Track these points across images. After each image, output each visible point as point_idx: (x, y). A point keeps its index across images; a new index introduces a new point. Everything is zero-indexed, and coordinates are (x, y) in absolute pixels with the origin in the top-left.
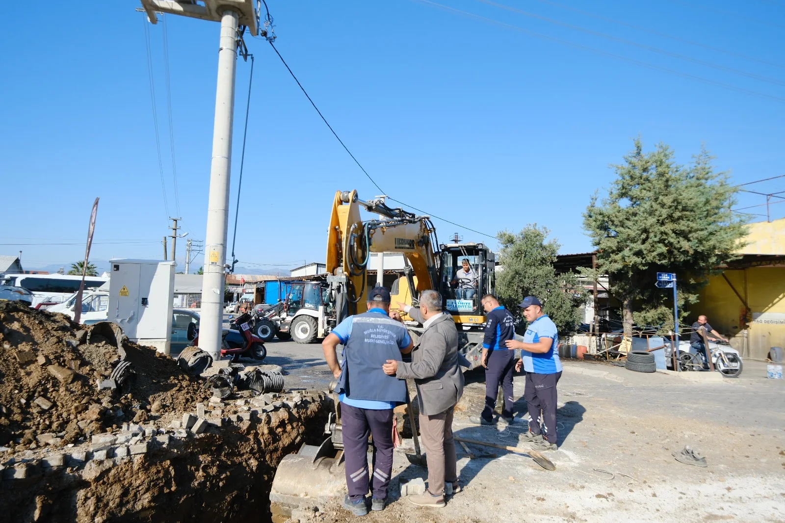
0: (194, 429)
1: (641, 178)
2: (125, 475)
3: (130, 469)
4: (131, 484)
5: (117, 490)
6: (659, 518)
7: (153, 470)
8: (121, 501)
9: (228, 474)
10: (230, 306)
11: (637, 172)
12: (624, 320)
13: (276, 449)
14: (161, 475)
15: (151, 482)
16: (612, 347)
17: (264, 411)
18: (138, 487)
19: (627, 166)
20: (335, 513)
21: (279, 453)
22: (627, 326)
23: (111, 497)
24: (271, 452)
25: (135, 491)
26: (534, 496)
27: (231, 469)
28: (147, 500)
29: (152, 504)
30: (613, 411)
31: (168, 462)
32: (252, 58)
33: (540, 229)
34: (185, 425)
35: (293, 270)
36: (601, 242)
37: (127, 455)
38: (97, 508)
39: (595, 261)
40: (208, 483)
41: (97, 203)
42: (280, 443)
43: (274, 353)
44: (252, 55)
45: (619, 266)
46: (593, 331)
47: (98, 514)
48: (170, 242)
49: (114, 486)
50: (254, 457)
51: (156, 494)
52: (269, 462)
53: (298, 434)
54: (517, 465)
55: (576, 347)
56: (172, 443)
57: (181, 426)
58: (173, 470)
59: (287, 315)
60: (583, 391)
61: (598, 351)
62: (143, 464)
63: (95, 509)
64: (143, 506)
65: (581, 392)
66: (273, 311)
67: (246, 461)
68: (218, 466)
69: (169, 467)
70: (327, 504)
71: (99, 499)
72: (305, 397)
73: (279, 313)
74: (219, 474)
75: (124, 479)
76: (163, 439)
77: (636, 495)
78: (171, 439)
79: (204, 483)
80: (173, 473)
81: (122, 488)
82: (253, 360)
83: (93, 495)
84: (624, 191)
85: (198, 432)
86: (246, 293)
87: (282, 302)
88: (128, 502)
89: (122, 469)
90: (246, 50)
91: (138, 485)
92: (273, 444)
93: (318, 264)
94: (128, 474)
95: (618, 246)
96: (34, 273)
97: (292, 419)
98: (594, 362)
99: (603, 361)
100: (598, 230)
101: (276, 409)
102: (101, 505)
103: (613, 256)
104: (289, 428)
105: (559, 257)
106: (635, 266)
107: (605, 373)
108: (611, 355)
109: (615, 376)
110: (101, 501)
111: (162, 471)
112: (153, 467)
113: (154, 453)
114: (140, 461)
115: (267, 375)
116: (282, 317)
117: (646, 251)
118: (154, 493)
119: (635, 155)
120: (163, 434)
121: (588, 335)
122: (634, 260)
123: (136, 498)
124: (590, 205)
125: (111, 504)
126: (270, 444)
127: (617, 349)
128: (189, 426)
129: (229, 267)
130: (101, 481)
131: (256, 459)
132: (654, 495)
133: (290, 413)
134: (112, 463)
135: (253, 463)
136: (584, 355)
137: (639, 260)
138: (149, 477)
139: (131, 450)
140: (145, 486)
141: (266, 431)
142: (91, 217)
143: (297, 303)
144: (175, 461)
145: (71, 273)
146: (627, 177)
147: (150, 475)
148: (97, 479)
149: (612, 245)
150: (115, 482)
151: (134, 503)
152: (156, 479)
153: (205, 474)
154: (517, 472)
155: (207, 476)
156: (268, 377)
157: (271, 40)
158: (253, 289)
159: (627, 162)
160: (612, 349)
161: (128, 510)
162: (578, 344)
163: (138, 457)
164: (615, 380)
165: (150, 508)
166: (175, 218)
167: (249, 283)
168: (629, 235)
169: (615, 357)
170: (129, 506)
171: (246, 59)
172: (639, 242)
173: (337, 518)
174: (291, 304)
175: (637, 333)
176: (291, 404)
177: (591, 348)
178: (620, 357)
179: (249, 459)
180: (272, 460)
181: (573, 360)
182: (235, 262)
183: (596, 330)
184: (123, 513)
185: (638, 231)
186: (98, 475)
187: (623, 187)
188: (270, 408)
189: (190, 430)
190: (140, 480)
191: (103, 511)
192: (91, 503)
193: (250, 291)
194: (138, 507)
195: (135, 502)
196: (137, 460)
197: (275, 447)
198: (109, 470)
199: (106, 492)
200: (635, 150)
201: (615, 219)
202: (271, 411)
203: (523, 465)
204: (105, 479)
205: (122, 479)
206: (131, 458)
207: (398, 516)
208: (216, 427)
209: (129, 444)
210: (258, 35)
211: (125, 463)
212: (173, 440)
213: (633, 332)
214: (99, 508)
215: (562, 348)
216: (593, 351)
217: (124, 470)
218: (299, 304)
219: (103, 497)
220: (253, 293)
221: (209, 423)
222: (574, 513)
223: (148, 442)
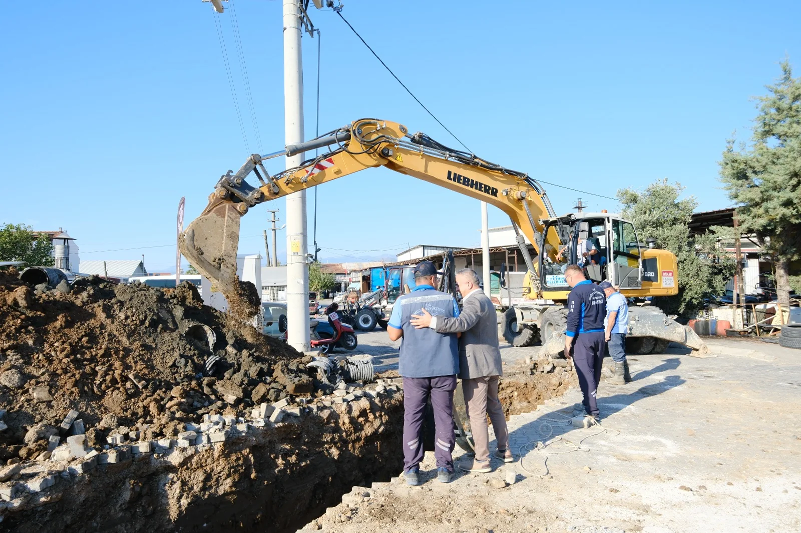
0: (273, 419)
1: (790, 108)
2: (206, 461)
3: (211, 456)
4: (213, 470)
5: (200, 476)
6: (756, 514)
7: (234, 457)
8: (204, 485)
9: (308, 462)
10: (338, 296)
11: (785, 104)
12: (778, 286)
13: (358, 439)
14: (241, 462)
15: (231, 468)
16: (764, 320)
17: (344, 400)
18: (219, 473)
19: (773, 96)
20: (383, 499)
21: (362, 442)
22: (782, 294)
23: (195, 482)
24: (354, 442)
25: (216, 476)
26: (607, 487)
27: (311, 458)
28: (228, 485)
29: (234, 489)
30: (743, 395)
31: (248, 450)
32: (319, 33)
33: (672, 185)
34: (263, 415)
35: (399, 255)
36: (739, 194)
37: (208, 443)
38: (182, 490)
39: (736, 218)
40: (288, 470)
41: (183, 203)
42: (363, 432)
43: (373, 342)
44: (318, 30)
45: (763, 221)
46: (738, 301)
47: (183, 497)
48: (271, 234)
49: (197, 472)
50: (335, 446)
51: (237, 480)
52: (351, 452)
53: (382, 424)
54: (599, 454)
55: (715, 322)
56: (251, 431)
57: (260, 415)
58: (252, 458)
59: (388, 303)
60: (713, 373)
61: (745, 326)
62: (223, 451)
63: (180, 492)
64: (224, 491)
65: (711, 374)
66: (373, 299)
67: (327, 450)
68: (297, 455)
69: (248, 454)
70: (378, 490)
71: (184, 483)
72: (389, 385)
73: (380, 300)
74: (299, 462)
75: (206, 465)
76: (242, 427)
77: (737, 488)
78: (249, 427)
79: (284, 470)
80: (252, 460)
81: (205, 473)
82: (343, 349)
83: (178, 479)
84: (767, 128)
85: (276, 422)
86: (353, 282)
87: (381, 289)
88: (211, 487)
89: (203, 456)
90: (312, 25)
91: (219, 471)
92: (355, 433)
93: (424, 246)
94: (209, 460)
95: (763, 197)
96: (157, 275)
97: (373, 408)
98: (737, 339)
99: (751, 337)
100: (735, 181)
101: (357, 398)
102: (186, 488)
103: (755, 210)
104: (371, 416)
105: (694, 216)
106: (784, 219)
107: (750, 352)
108: (763, 329)
109: (762, 355)
110: (187, 485)
111: (242, 458)
112: (234, 454)
113: (232, 442)
114: (220, 449)
115: (354, 364)
116: (382, 305)
117: (797, 200)
118: (235, 479)
119: (783, 81)
120: (242, 423)
121: (731, 307)
122: (782, 212)
123: (218, 483)
124: (725, 150)
125: (195, 488)
126: (351, 433)
127: (770, 322)
128: (268, 415)
129: (312, 257)
130: (185, 467)
131: (338, 448)
132: (758, 489)
133: (372, 403)
134: (194, 450)
135: (335, 452)
136: (727, 331)
137: (788, 212)
138: (229, 463)
139: (211, 438)
140: (226, 472)
141: (347, 421)
142: (179, 216)
143: (397, 289)
144: (254, 449)
145: (189, 273)
146: (773, 111)
147: (230, 462)
148: (182, 465)
149: (754, 197)
150: (198, 468)
151: (216, 488)
152: (236, 466)
153: (284, 462)
154: (596, 462)
155: (287, 464)
156: (355, 367)
157: (338, 10)
158: (359, 278)
159: (771, 91)
160: (763, 323)
161: (211, 494)
162: (720, 319)
163: (218, 445)
164: (762, 360)
165: (232, 493)
166: (273, 211)
167: (355, 271)
168: (775, 182)
169: (768, 331)
170: (213, 491)
171: (312, 35)
172: (788, 189)
173: (384, 504)
174: (391, 291)
175: (796, 302)
176: (373, 393)
177: (736, 323)
178: (773, 332)
179: (330, 448)
180: (354, 449)
181: (712, 338)
182: (318, 250)
183: (741, 301)
184: (206, 497)
185: (786, 176)
186: (181, 461)
187: (765, 124)
188: (350, 397)
189: (269, 419)
190: (221, 466)
191: (188, 494)
192: (177, 485)
193: (357, 280)
194: (221, 491)
195: (218, 487)
196: (218, 447)
197: (358, 437)
198: (192, 457)
199: (190, 477)
200: (782, 75)
201: (756, 164)
202: (352, 401)
203: (606, 454)
204: (189, 465)
205: (204, 465)
206: (211, 446)
207: (447, 503)
208: (296, 417)
209: (209, 432)
210: (323, 6)
211: (206, 451)
212: (252, 429)
213: (791, 300)
214: (184, 491)
215: (698, 325)
216: (739, 326)
217: (206, 456)
218: (399, 290)
219: (188, 481)
220: (359, 281)
221: (288, 413)
222: (649, 507)
223: (227, 432)
